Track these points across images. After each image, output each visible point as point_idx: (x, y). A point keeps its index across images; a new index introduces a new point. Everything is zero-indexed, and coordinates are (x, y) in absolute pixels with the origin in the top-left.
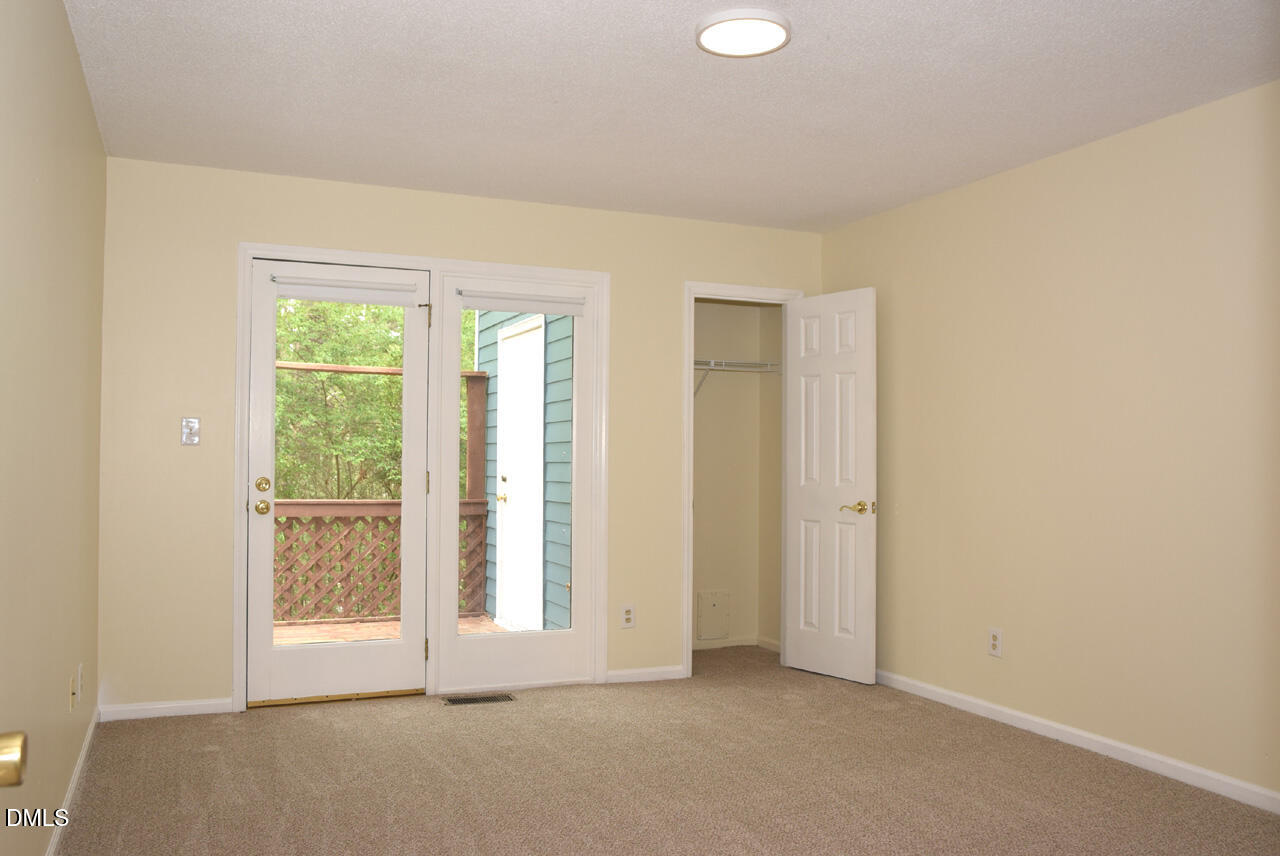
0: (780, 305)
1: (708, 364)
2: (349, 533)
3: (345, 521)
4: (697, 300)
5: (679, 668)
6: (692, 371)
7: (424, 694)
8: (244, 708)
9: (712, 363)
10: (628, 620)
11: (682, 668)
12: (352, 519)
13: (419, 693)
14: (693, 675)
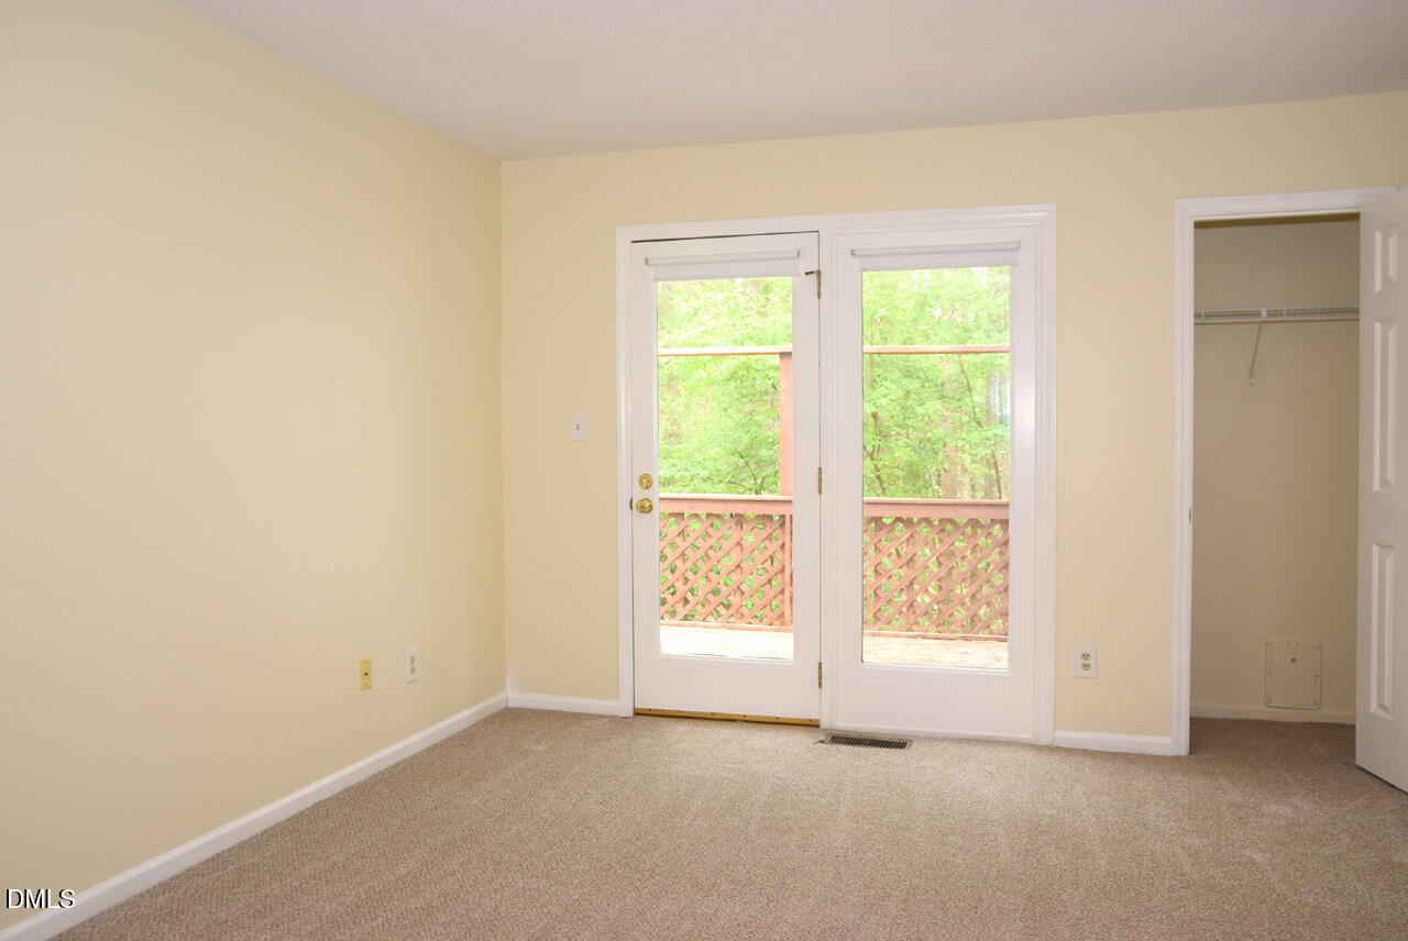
0: (1355, 217)
1: (1258, 314)
2: (912, 536)
3: (908, 523)
4: (1199, 225)
5: (1167, 740)
6: (1192, 326)
7: (818, 726)
8: (631, 714)
9: (1264, 313)
10: (1086, 667)
11: (1174, 741)
12: (915, 520)
13: (812, 725)
14: (1191, 753)
